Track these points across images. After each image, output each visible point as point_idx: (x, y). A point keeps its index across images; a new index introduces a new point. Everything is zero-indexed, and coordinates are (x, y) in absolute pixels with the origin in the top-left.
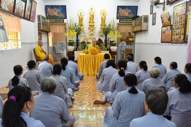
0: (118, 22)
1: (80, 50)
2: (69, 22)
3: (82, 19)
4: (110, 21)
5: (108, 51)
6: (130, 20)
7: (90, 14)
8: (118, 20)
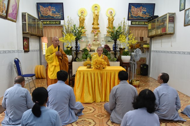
0: (130, 24)
1: (80, 60)
2: (67, 24)
3: (84, 20)
4: (120, 23)
5: (118, 62)
6: (145, 22)
7: (94, 13)
8: (130, 22)
